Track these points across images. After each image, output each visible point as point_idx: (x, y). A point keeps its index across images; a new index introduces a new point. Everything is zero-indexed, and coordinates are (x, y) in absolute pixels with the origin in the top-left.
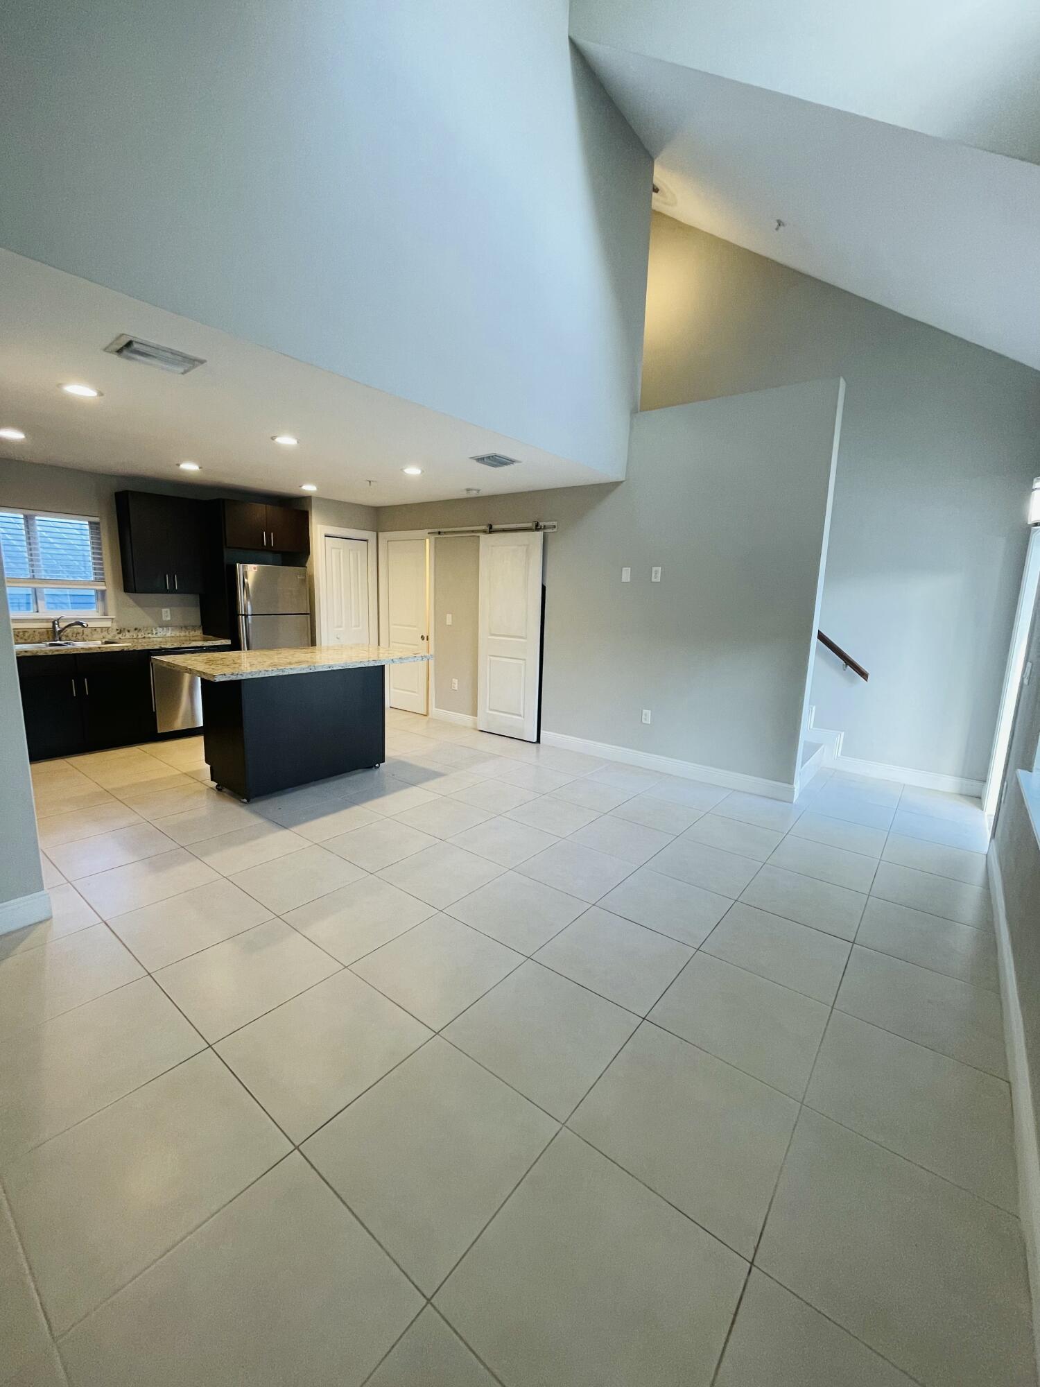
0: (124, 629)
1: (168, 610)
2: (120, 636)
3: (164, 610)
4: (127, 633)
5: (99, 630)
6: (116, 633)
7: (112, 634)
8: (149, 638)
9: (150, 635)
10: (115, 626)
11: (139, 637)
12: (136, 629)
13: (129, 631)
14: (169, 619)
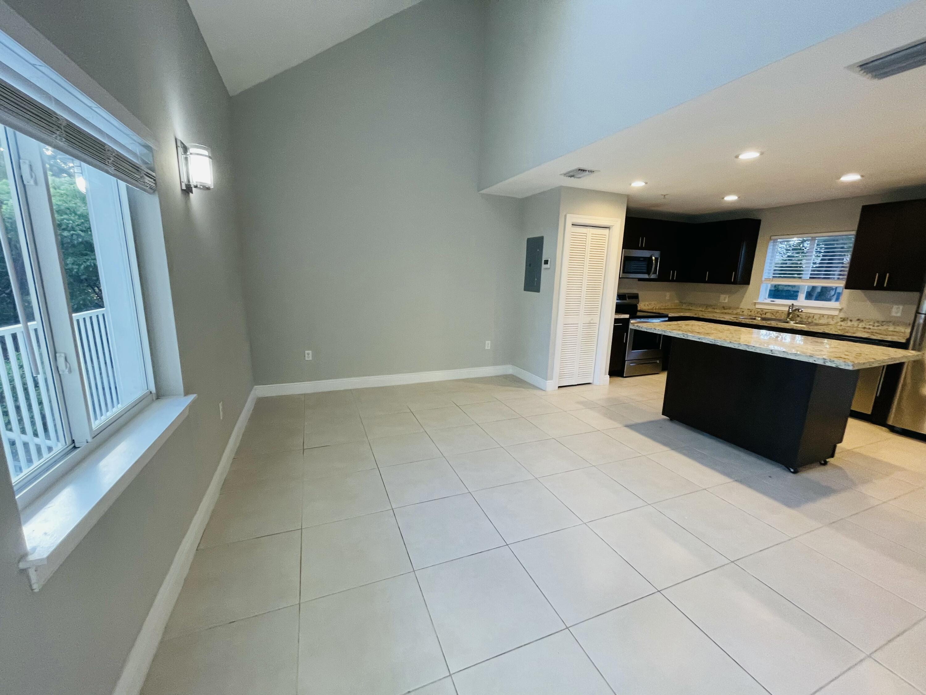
0: (848, 318)
1: (901, 307)
2: (842, 323)
3: (895, 307)
4: (849, 321)
5: (826, 317)
6: (839, 320)
7: (835, 321)
8: (870, 329)
9: (871, 327)
10: (842, 315)
11: (860, 326)
12: (858, 320)
13: (851, 321)
14: (899, 315)
